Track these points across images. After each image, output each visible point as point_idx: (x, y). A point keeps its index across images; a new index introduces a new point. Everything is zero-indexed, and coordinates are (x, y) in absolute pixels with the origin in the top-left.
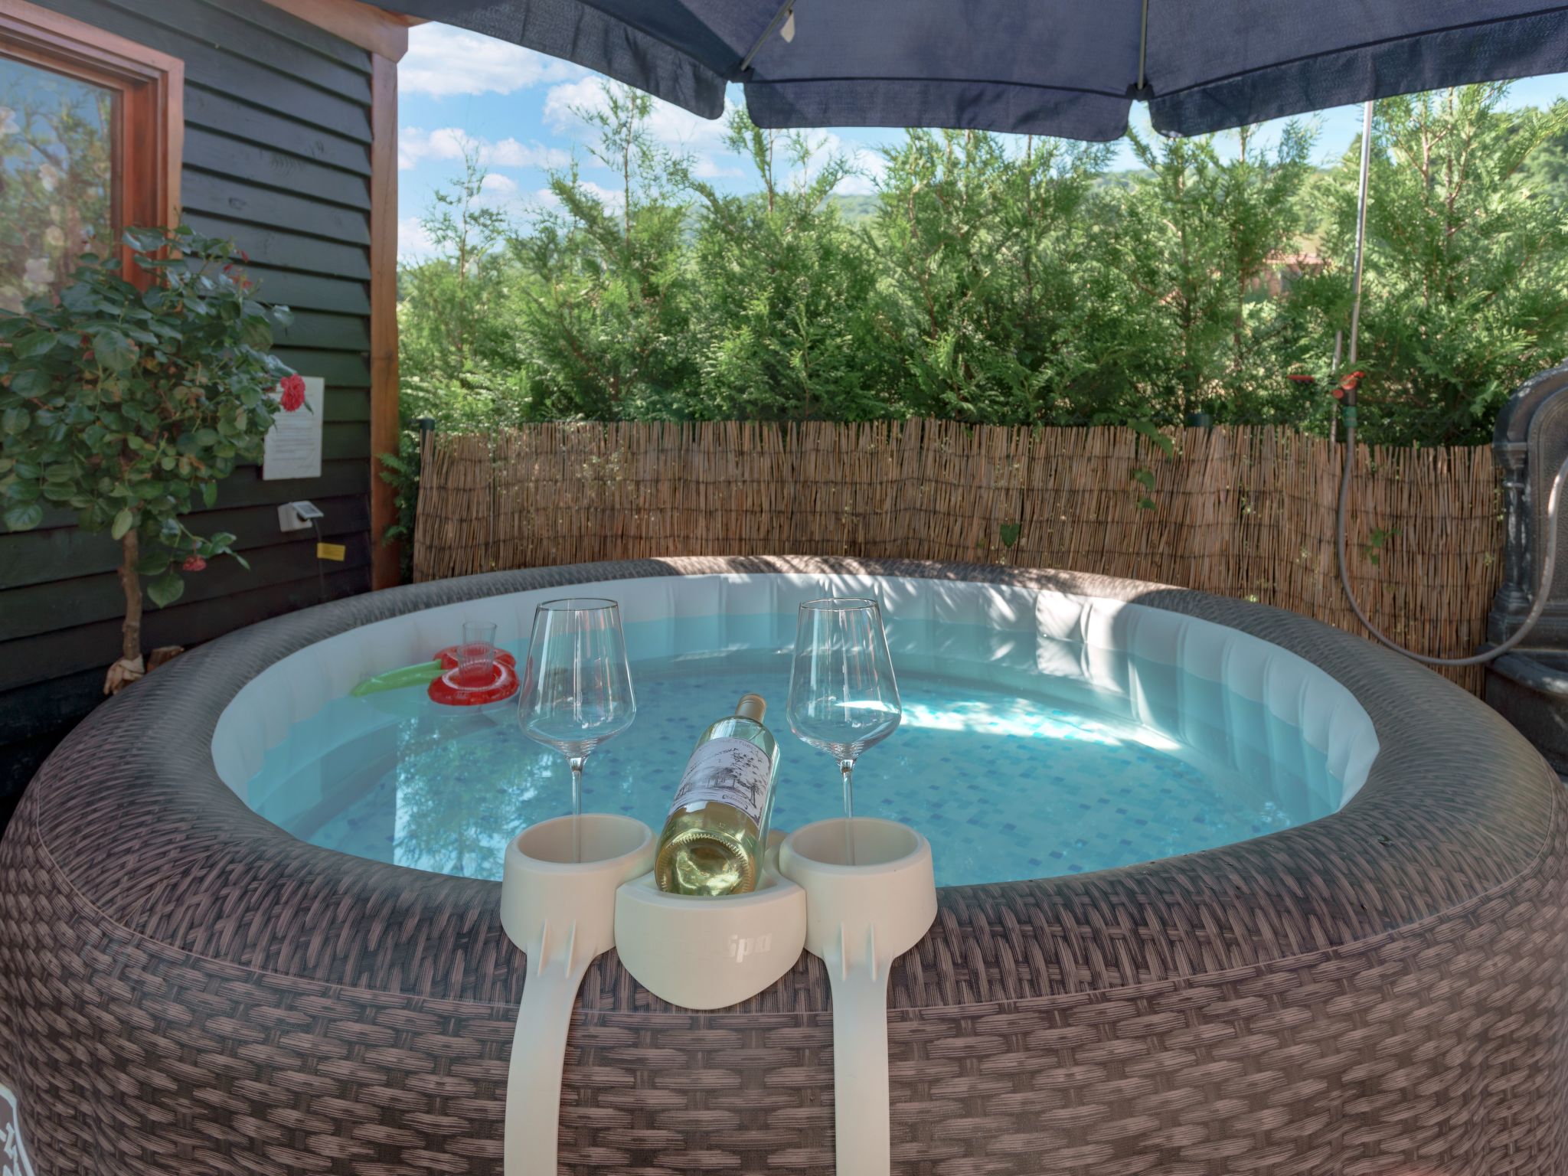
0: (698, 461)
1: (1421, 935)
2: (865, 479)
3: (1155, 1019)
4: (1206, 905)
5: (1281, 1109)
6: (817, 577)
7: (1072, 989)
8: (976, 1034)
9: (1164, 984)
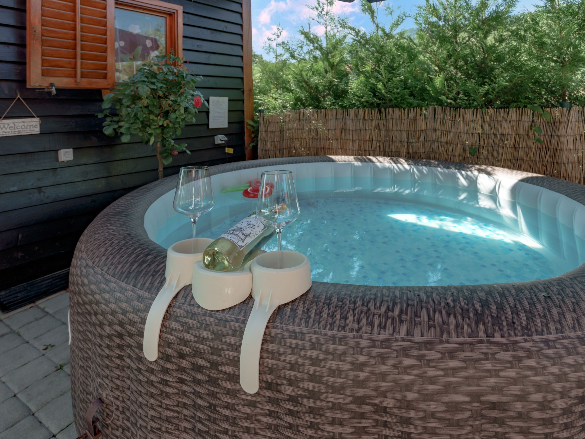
0: (349, 123)
1: (545, 342)
2: (412, 129)
3: (382, 350)
4: (427, 308)
5: (441, 404)
6: (387, 165)
7: (348, 331)
8: (302, 340)
9: (391, 337)
